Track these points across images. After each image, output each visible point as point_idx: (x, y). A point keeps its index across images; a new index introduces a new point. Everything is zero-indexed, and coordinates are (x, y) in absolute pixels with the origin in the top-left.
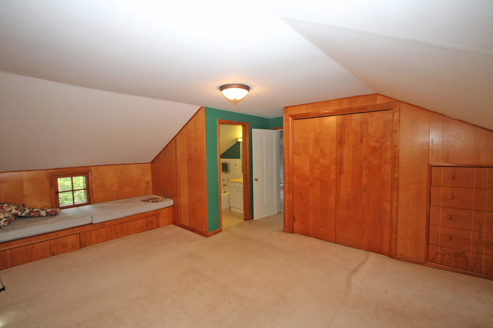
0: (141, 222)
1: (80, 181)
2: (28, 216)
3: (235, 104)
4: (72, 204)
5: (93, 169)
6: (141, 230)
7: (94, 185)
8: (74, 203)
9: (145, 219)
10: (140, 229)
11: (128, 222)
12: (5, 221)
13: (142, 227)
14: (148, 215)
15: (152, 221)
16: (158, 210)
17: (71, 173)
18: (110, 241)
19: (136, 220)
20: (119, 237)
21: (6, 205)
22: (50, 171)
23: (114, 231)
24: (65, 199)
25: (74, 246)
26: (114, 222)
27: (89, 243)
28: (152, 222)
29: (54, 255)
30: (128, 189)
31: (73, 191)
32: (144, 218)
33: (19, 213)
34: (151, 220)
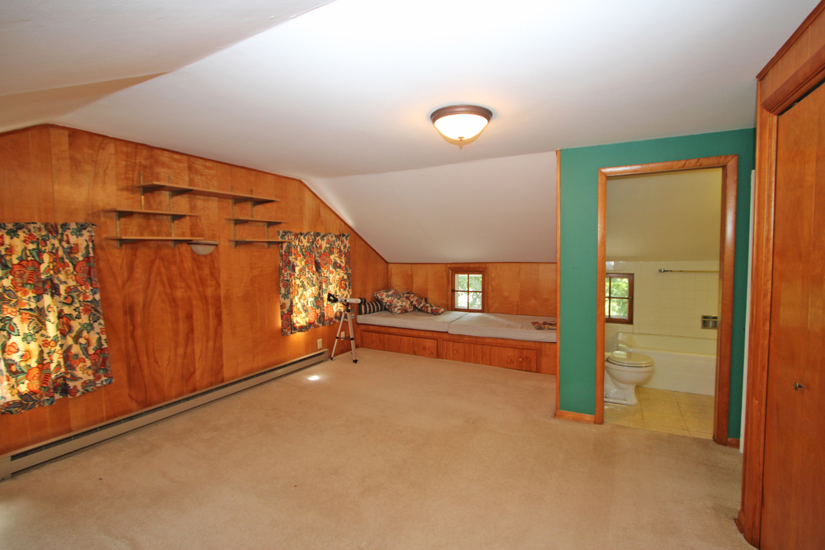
0: (509, 353)
1: (476, 281)
2: (420, 310)
3: (461, 148)
4: (467, 308)
5: (489, 266)
6: (509, 364)
7: (490, 287)
8: (468, 307)
9: (517, 351)
10: (507, 362)
11: (493, 346)
12: (399, 309)
13: (512, 362)
14: (522, 346)
15: (527, 358)
16: (540, 342)
17: (468, 268)
18: (467, 363)
19: (504, 347)
20: (479, 363)
21: (412, 295)
22: (449, 266)
23: (473, 353)
24: (462, 300)
25: (431, 352)
26: (474, 340)
27: (446, 355)
28: (529, 360)
29: (416, 355)
30: (533, 302)
31: (468, 291)
32: (515, 348)
33: (417, 305)
34: (526, 356)
